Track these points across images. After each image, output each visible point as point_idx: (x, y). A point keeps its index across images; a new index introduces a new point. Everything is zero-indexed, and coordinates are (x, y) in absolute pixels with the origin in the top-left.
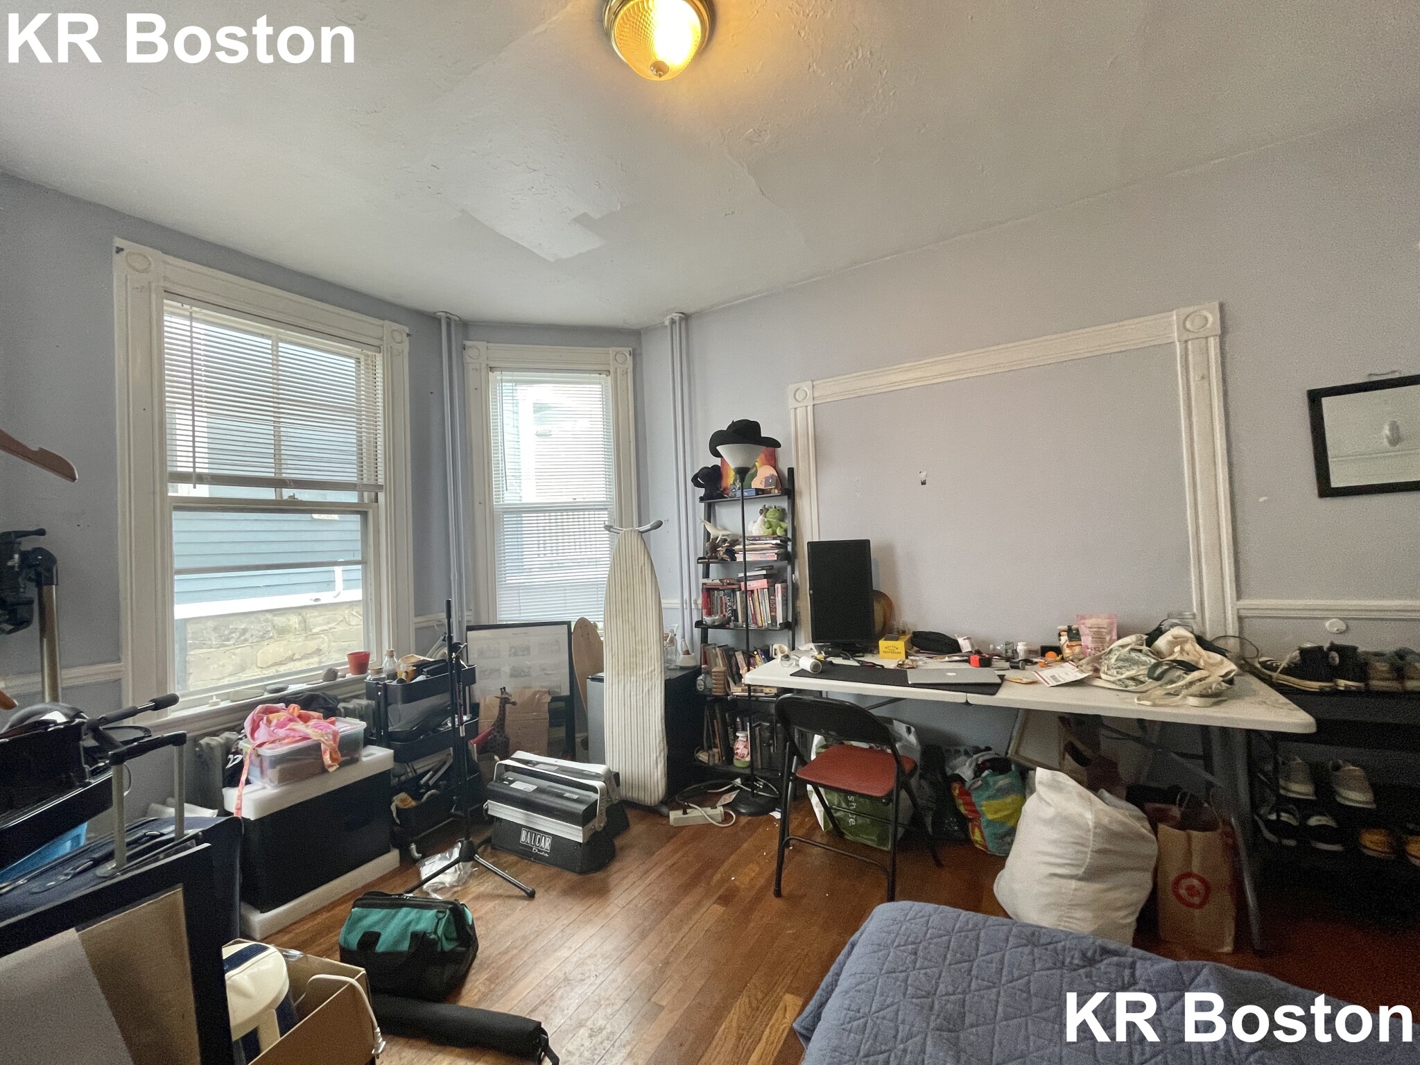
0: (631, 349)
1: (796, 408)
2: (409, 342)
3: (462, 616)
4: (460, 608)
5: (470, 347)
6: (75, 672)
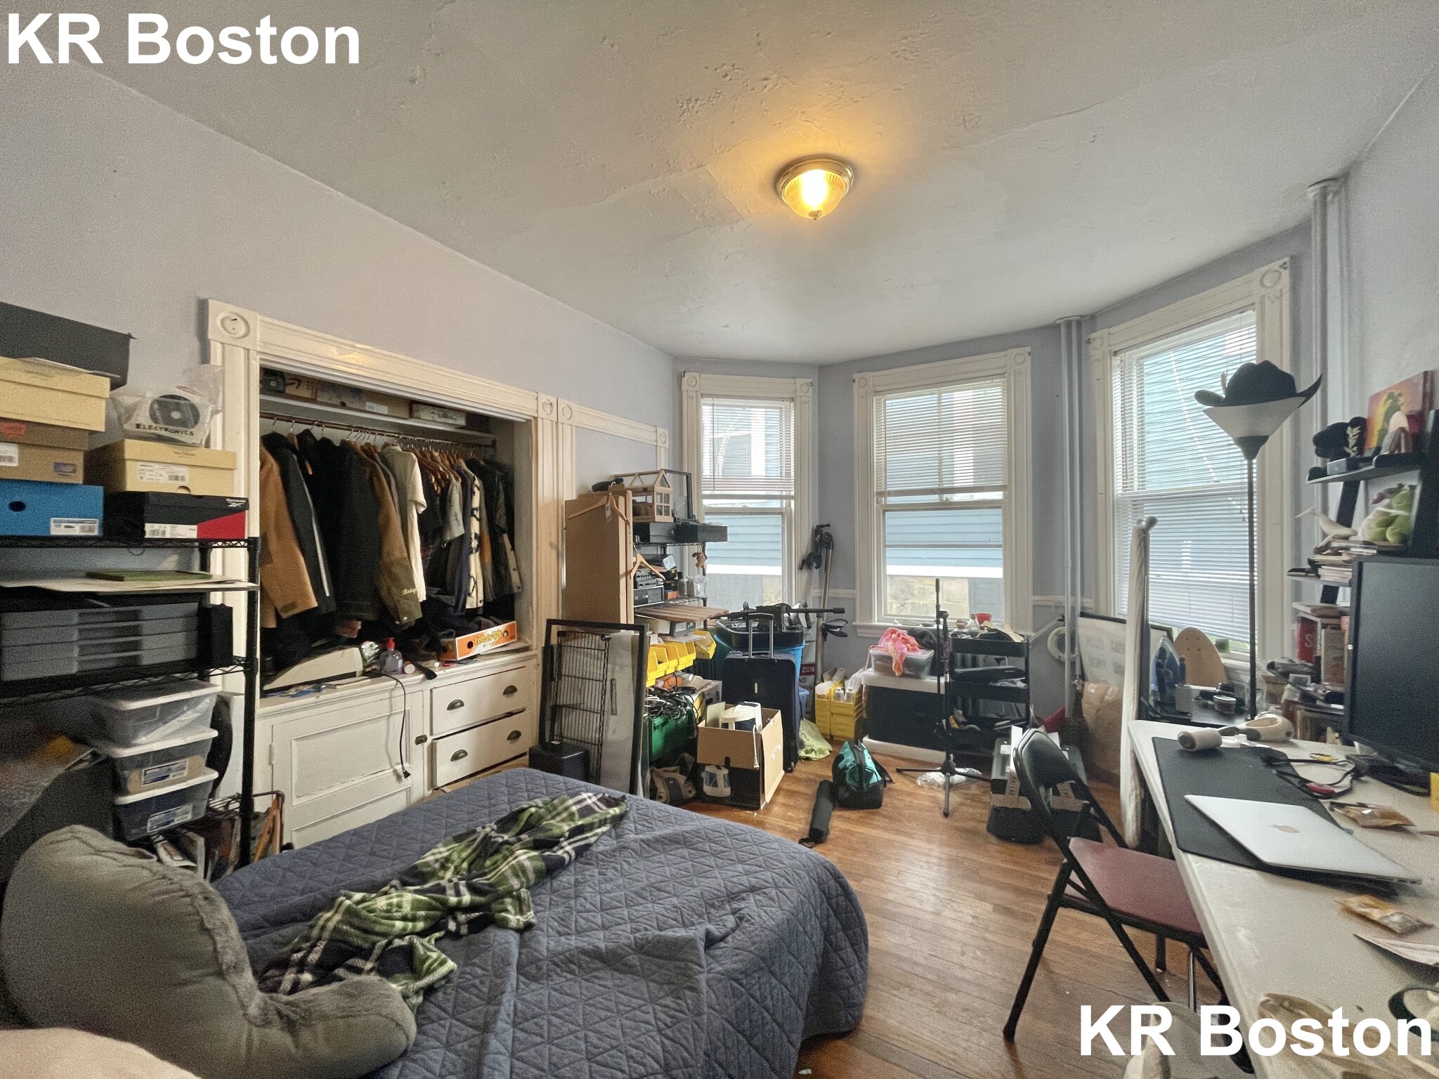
0: (1284, 261)
2: (1032, 359)
3: (1075, 602)
4: (1073, 594)
5: (1094, 339)
6: (838, 591)
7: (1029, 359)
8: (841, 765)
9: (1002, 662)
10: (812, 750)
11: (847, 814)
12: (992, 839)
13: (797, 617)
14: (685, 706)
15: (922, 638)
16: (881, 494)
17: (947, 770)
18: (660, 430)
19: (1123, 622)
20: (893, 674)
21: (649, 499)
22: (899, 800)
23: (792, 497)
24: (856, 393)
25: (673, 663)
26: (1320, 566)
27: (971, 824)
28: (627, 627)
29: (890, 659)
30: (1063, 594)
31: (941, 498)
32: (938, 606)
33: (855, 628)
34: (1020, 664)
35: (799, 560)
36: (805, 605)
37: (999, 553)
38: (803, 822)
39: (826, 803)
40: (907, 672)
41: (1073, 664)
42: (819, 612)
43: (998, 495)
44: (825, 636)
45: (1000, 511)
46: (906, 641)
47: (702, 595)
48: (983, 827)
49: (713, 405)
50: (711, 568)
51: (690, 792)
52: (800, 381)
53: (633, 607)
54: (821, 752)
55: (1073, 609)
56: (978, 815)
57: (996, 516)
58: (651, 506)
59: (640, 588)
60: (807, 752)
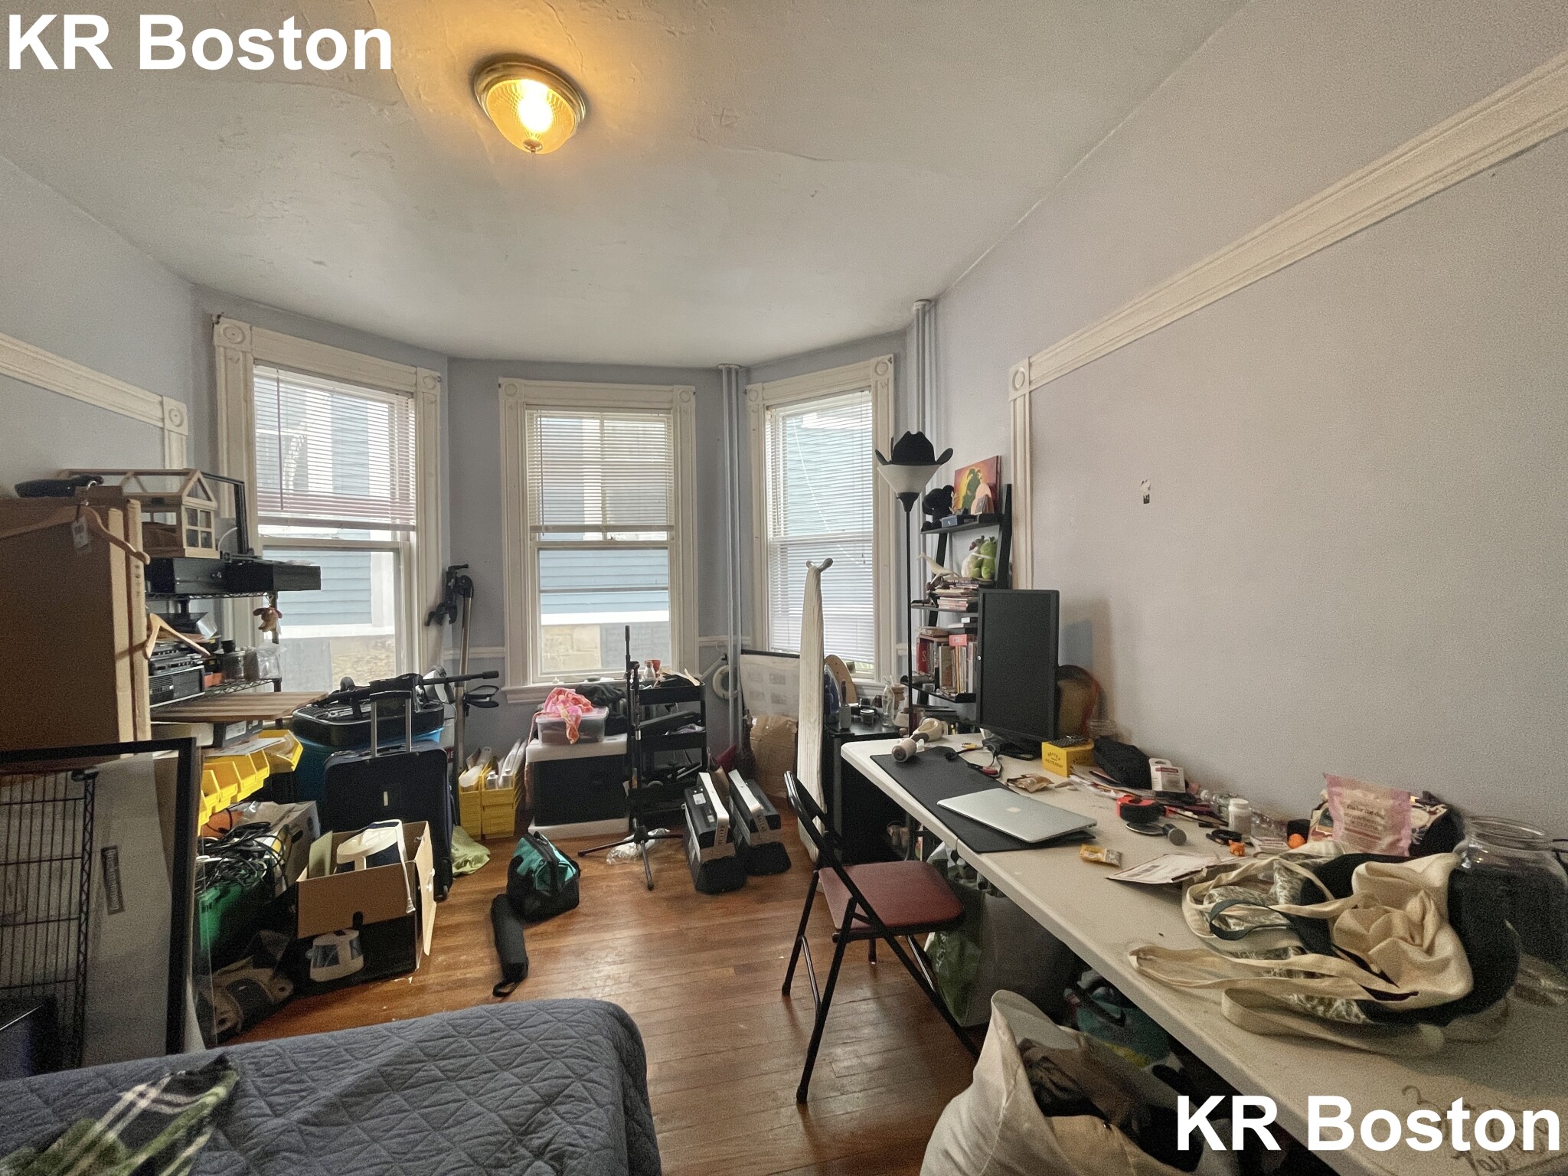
0: (892, 356)
1: (1015, 400)
2: (696, 399)
3: (736, 641)
4: (735, 633)
5: (751, 390)
6: (482, 650)
7: (693, 398)
8: (521, 869)
9: (672, 709)
10: (466, 862)
11: (541, 928)
12: (705, 897)
13: (433, 690)
14: (261, 854)
15: (594, 694)
16: (537, 529)
17: (640, 838)
18: (170, 403)
19: (797, 657)
20: (566, 742)
21: (171, 519)
22: (593, 889)
23: (413, 528)
24: (502, 401)
25: (231, 790)
26: (939, 598)
27: (679, 889)
28: (136, 747)
29: (562, 725)
30: (727, 634)
31: (605, 537)
32: (628, 657)
33: (505, 693)
34: (694, 707)
35: (424, 612)
36: (443, 673)
37: (665, 596)
38: (487, 960)
39: (511, 925)
40: (583, 737)
41: (736, 700)
42: (459, 681)
43: (662, 536)
44: (466, 709)
45: (665, 553)
46: (577, 702)
47: (274, 674)
48: (691, 888)
49: (278, 381)
50: (288, 631)
51: (282, 989)
52: (423, 372)
53: (148, 707)
54: (478, 860)
55: (735, 646)
56: (682, 878)
57: (662, 557)
58: (174, 530)
59: (159, 673)
60: (458, 867)
